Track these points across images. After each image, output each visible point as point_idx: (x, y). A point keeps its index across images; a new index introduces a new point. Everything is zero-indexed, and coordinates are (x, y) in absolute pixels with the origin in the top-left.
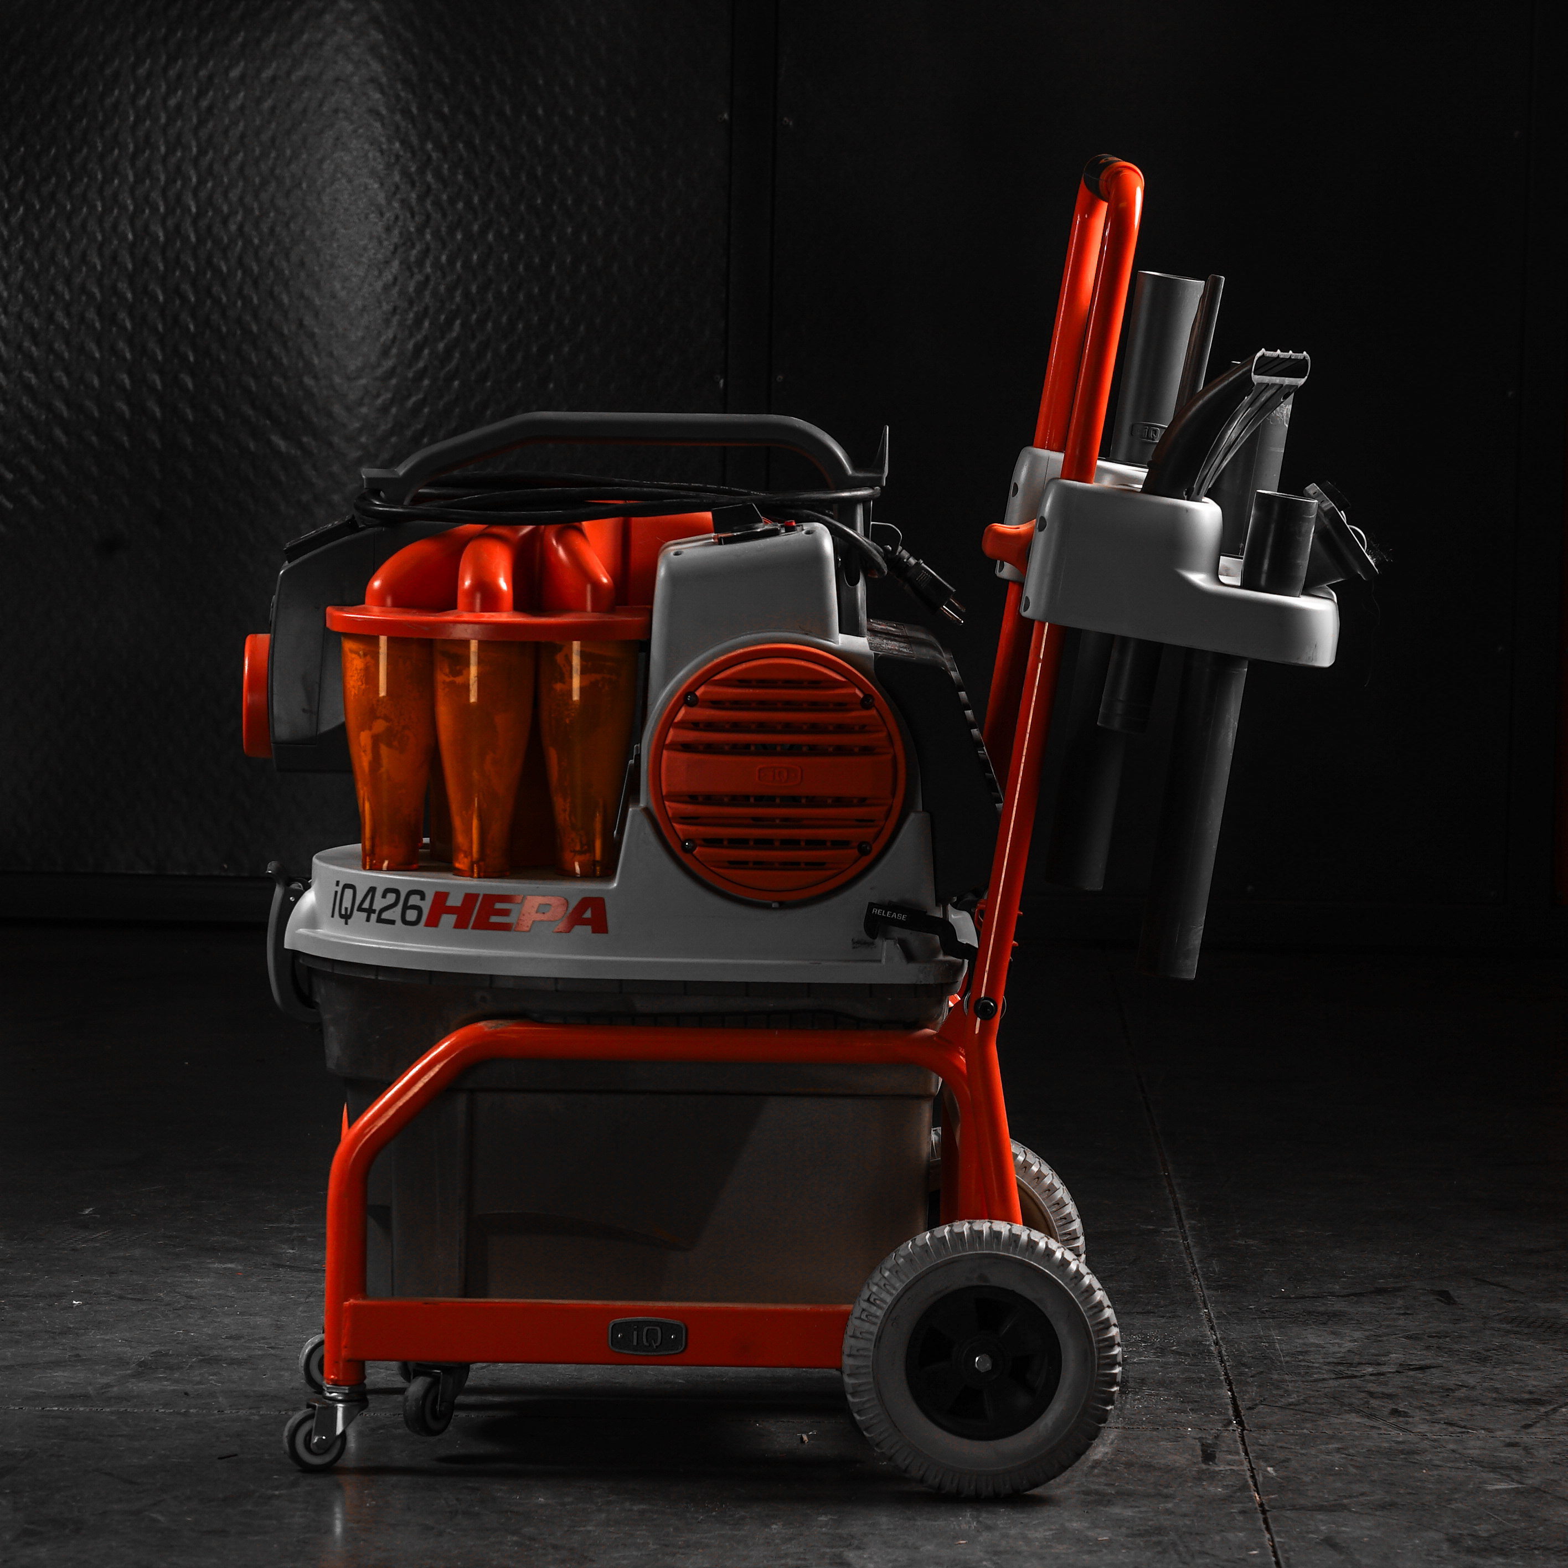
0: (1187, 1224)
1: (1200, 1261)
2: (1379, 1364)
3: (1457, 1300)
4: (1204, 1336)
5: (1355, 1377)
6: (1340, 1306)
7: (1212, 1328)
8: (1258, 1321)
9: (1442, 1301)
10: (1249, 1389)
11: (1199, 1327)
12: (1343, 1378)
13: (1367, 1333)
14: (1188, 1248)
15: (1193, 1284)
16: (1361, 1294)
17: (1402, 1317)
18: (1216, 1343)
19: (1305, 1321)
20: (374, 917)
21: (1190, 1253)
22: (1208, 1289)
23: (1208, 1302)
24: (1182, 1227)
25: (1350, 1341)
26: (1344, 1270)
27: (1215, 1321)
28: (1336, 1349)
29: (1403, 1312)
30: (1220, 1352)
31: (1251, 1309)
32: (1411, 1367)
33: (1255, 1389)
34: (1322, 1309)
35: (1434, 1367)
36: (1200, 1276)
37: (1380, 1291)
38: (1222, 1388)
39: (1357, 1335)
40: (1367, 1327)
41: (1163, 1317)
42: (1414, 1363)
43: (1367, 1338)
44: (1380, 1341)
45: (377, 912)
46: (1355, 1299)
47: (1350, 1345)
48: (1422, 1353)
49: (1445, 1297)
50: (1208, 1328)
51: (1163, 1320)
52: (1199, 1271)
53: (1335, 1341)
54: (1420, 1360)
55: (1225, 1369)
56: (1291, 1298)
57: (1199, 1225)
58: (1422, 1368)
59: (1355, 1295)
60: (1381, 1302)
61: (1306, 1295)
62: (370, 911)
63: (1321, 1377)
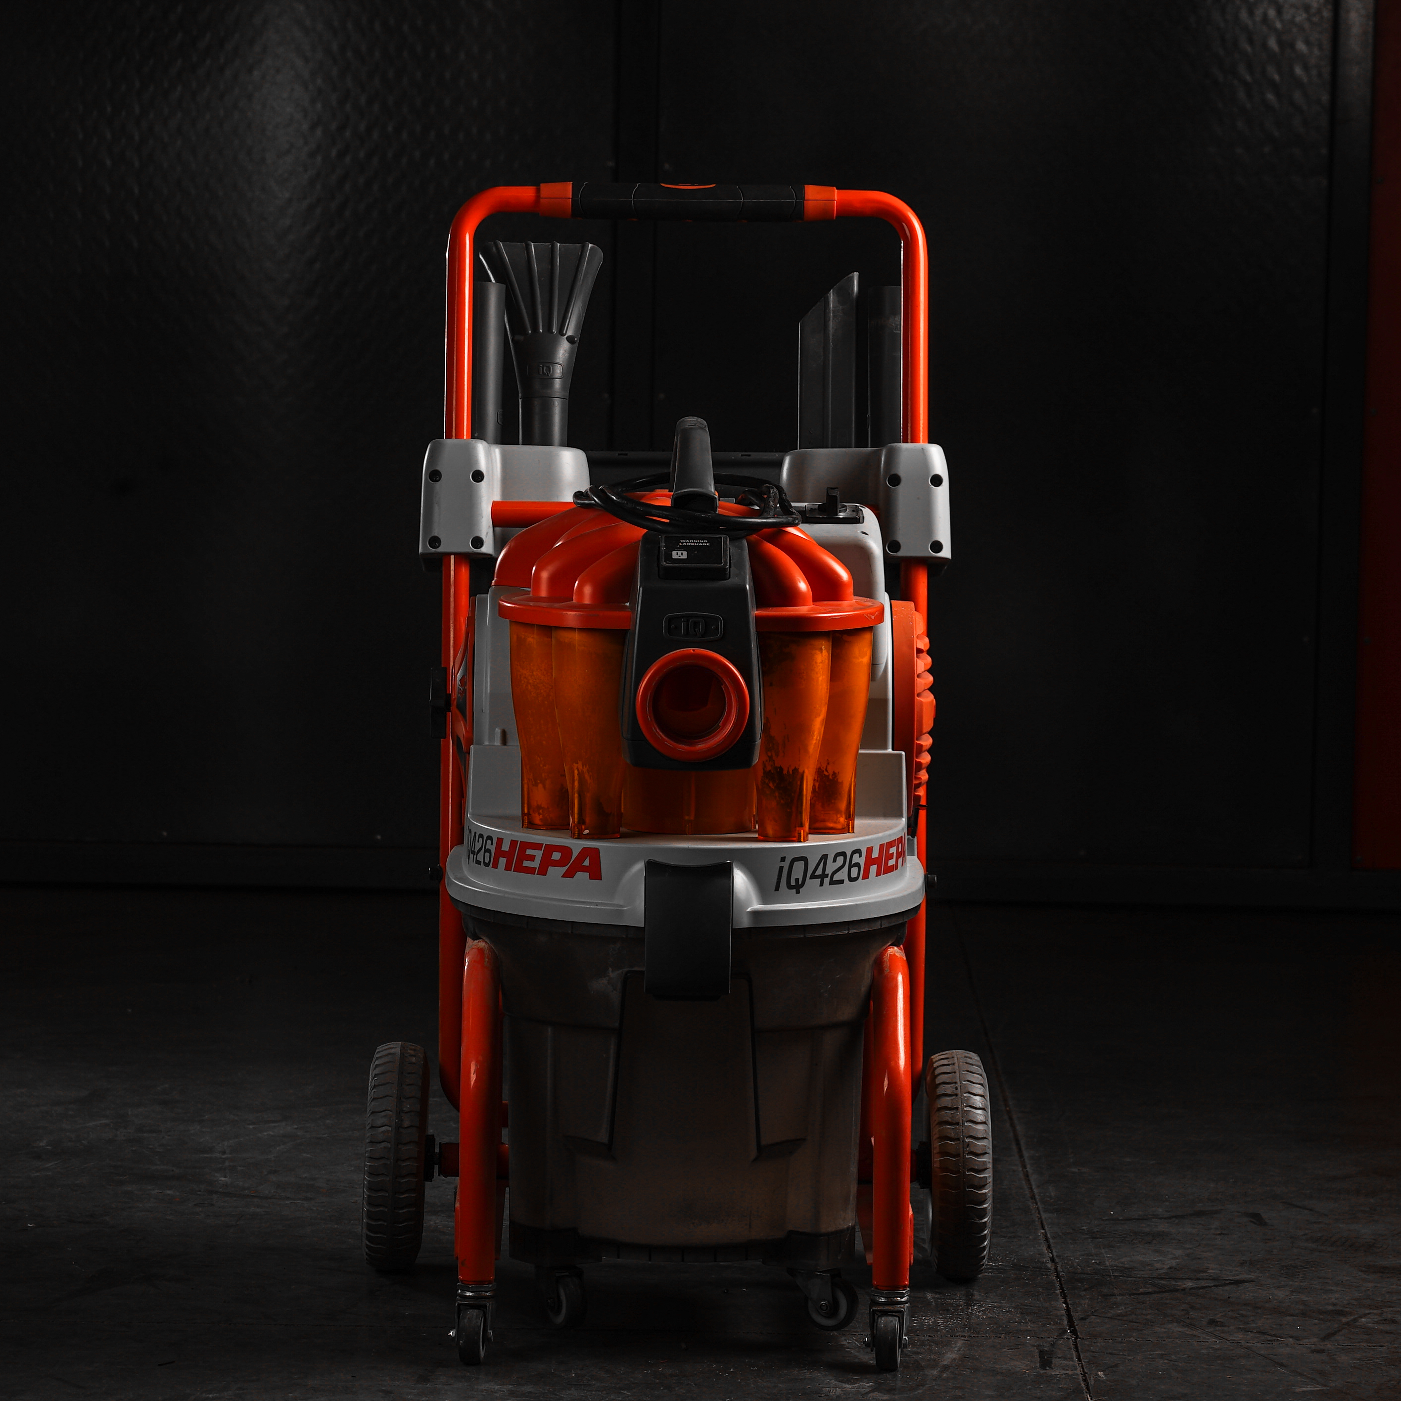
0: (1026, 1154)
1: (1038, 1187)
2: (1198, 1279)
3: (1268, 1221)
4: (1041, 1254)
5: (1177, 1290)
6: (1162, 1227)
7: (1049, 1247)
8: (1090, 1240)
9: (1255, 1223)
10: (1083, 1302)
11: (1036, 1246)
12: (1166, 1292)
13: (1188, 1251)
14: (1027, 1176)
15: (1031, 1208)
16: (1183, 1217)
17: (1218, 1236)
18: (1052, 1260)
19: (1132, 1241)
20: (827, 881)
21: (1029, 1180)
22: (1045, 1212)
23: (1045, 1224)
24: (1021, 1156)
25: (1172, 1259)
26: (1167, 1195)
27: (1051, 1241)
28: (1158, 1265)
29: (1219, 1233)
30: (1056, 1269)
31: (1083, 1229)
32: (1228, 1282)
33: (1087, 1301)
34: (1147, 1230)
35: (1247, 1282)
36: (1038, 1200)
37: (1199, 1214)
38: (1057, 1301)
39: (1179, 1252)
40: (1187, 1246)
41: (1004, 1237)
42: (1230, 1278)
43: (1188, 1255)
44: (1199, 1258)
45: (829, 876)
46: (1177, 1221)
47: (1174, 1263)
48: (1236, 1269)
49: (1257, 1218)
50: (1045, 1248)
51: (1005, 1240)
52: (1037, 1197)
53: (1159, 1259)
54: (1234, 1275)
55: (1061, 1284)
56: (1119, 1220)
57: (1037, 1155)
58: (1238, 1283)
59: (1176, 1217)
60: (1200, 1224)
61: (1133, 1217)
62: (823, 876)
63: (1147, 1290)
